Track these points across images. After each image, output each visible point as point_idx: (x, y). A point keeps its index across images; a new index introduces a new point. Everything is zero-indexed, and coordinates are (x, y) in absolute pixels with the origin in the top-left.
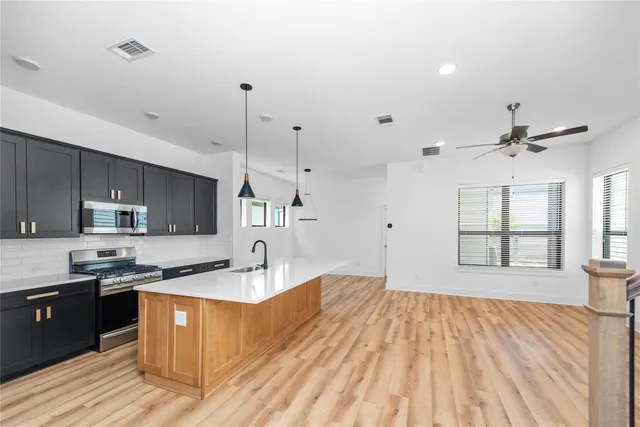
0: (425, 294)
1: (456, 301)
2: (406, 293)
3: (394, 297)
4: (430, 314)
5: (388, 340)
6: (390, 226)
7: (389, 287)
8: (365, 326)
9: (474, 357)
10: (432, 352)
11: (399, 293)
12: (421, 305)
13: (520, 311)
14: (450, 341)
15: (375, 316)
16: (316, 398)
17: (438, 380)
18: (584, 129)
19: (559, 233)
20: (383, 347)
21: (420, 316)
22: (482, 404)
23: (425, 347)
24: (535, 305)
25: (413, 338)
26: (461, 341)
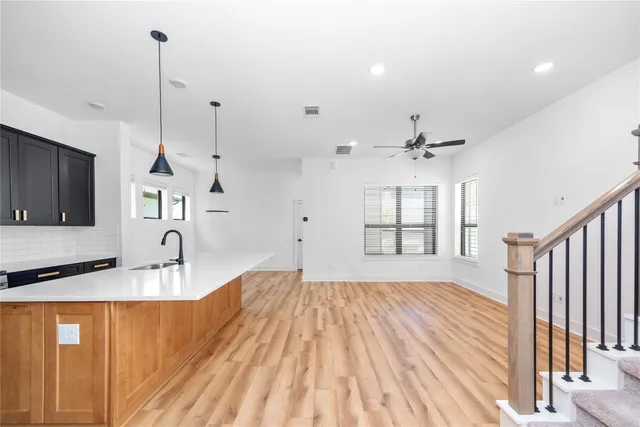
0: (339, 283)
1: (365, 287)
2: (322, 284)
3: (312, 288)
4: (348, 300)
5: (320, 327)
6: (305, 219)
7: (305, 278)
8: (294, 318)
9: (394, 331)
10: (361, 332)
11: (315, 284)
12: (337, 292)
13: (412, 289)
14: (372, 321)
15: (299, 308)
16: (266, 399)
17: (374, 355)
18: (462, 142)
19: (434, 226)
20: (317, 335)
21: (340, 303)
22: (413, 368)
23: (354, 329)
24: (420, 283)
25: (341, 322)
26: (381, 319)
